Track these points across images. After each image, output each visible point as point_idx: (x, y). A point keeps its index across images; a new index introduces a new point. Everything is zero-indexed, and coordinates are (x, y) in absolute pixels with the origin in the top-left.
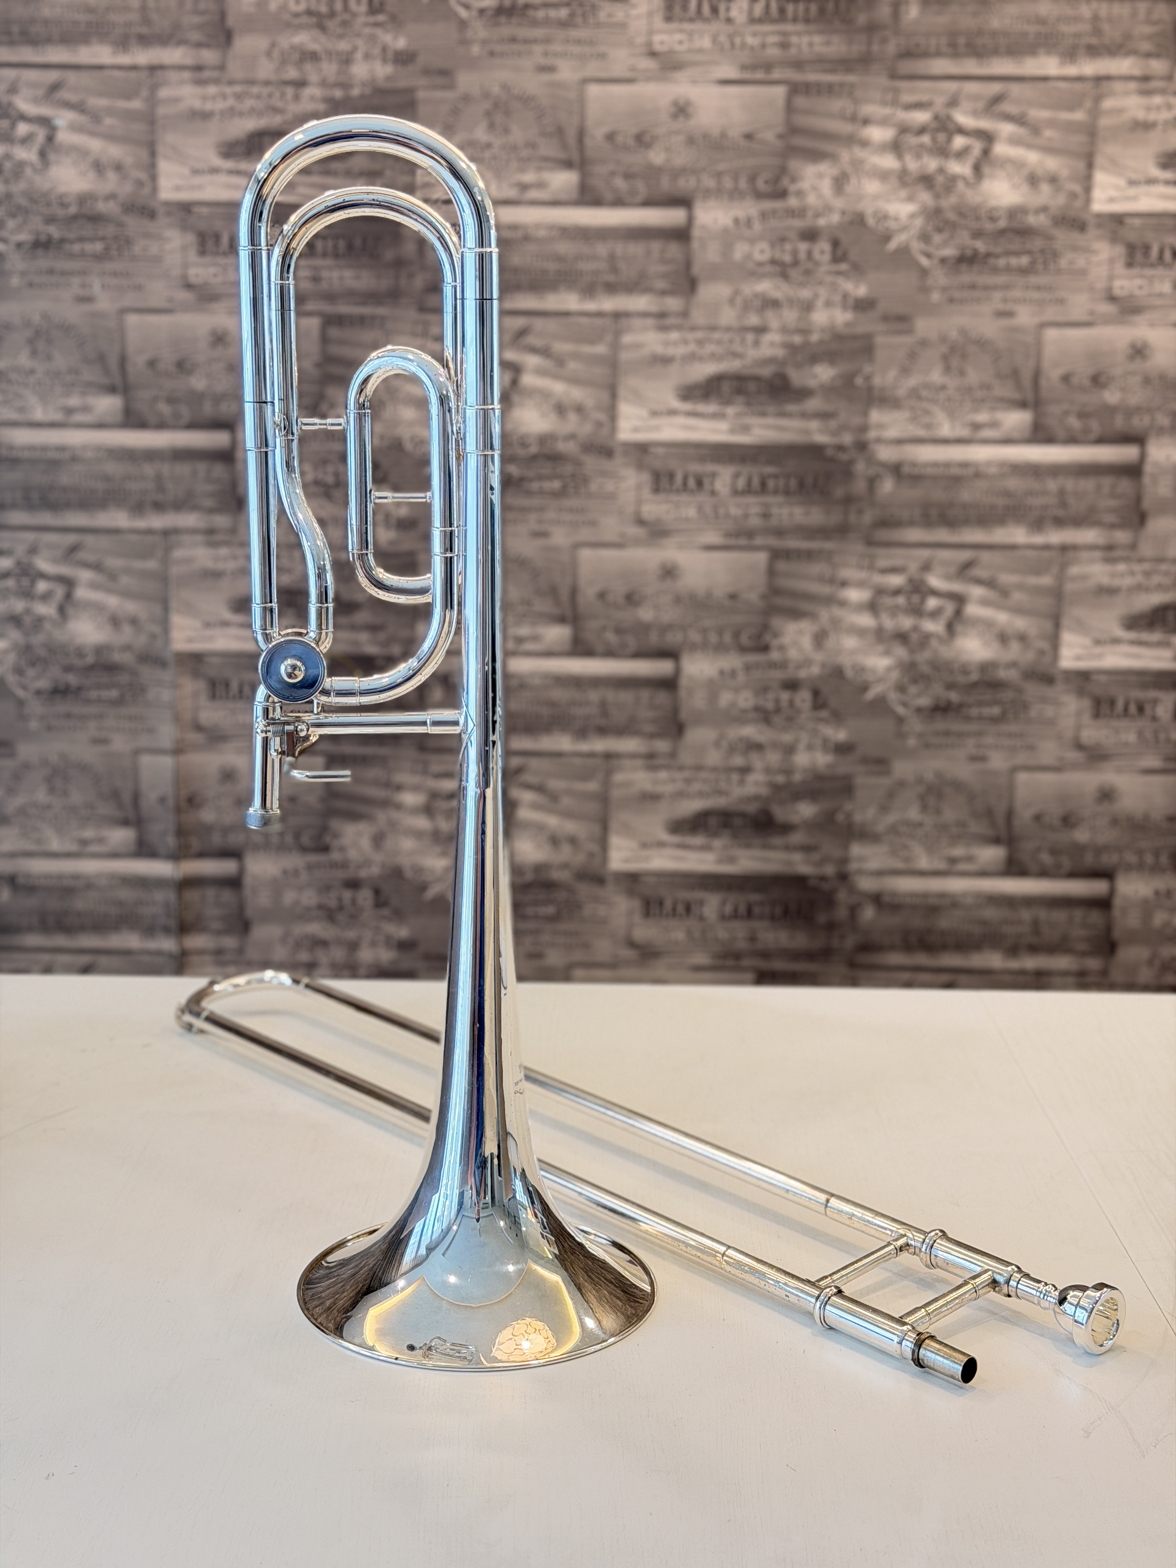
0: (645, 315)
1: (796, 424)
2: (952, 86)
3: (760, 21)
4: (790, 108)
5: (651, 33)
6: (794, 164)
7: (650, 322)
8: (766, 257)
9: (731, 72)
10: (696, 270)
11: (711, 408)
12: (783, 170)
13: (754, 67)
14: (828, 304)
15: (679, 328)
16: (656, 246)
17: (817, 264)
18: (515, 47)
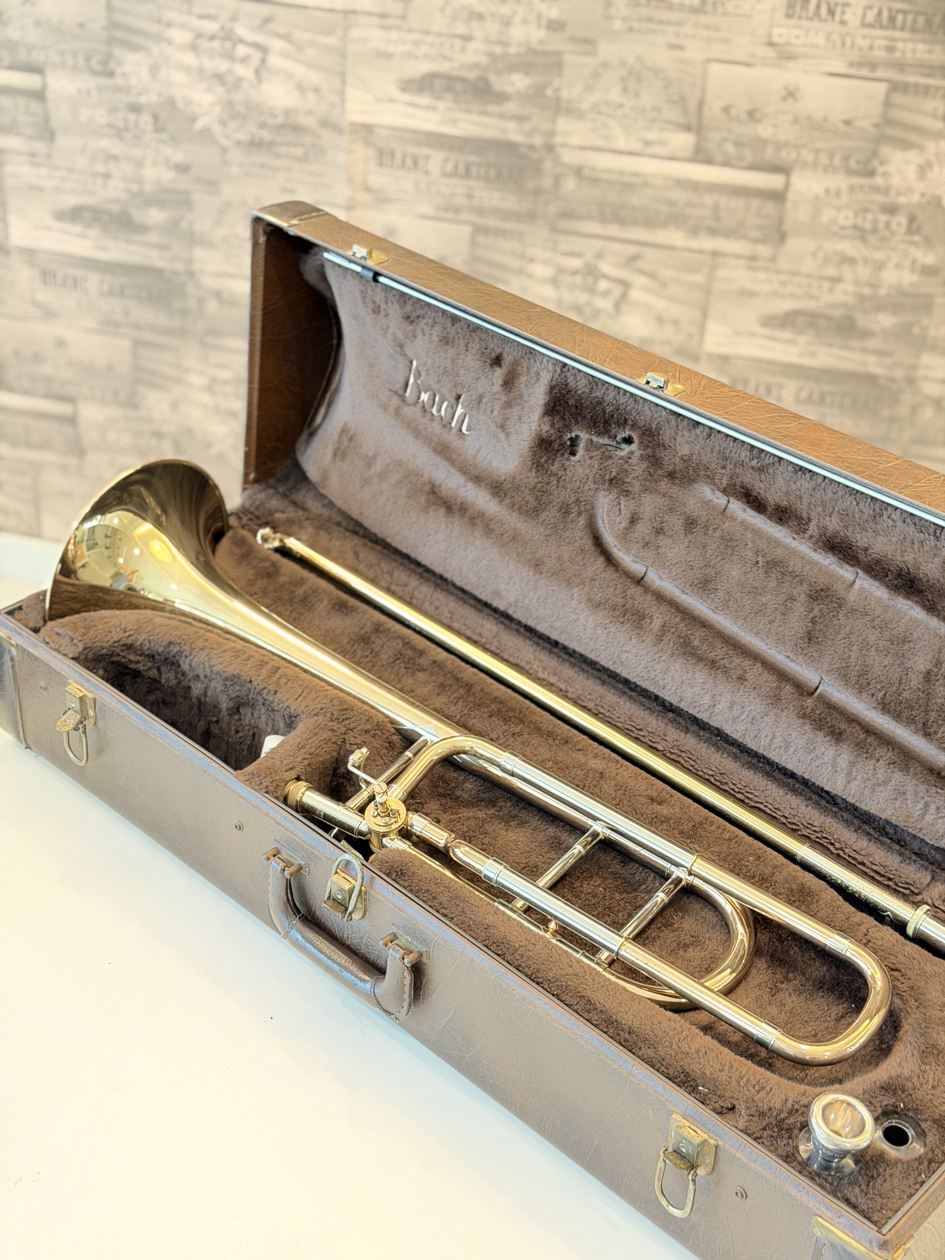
0: (739, 256)
1: (856, 356)
3: (871, 26)
4: (887, 103)
5: (772, 26)
6: (885, 150)
7: (743, 262)
8: (851, 222)
9: (839, 66)
10: (787, 226)
11: (786, 334)
12: (875, 153)
13: (861, 65)
14: (898, 266)
15: (766, 270)
16: (755, 203)
17: (893, 233)
18: (652, 26)
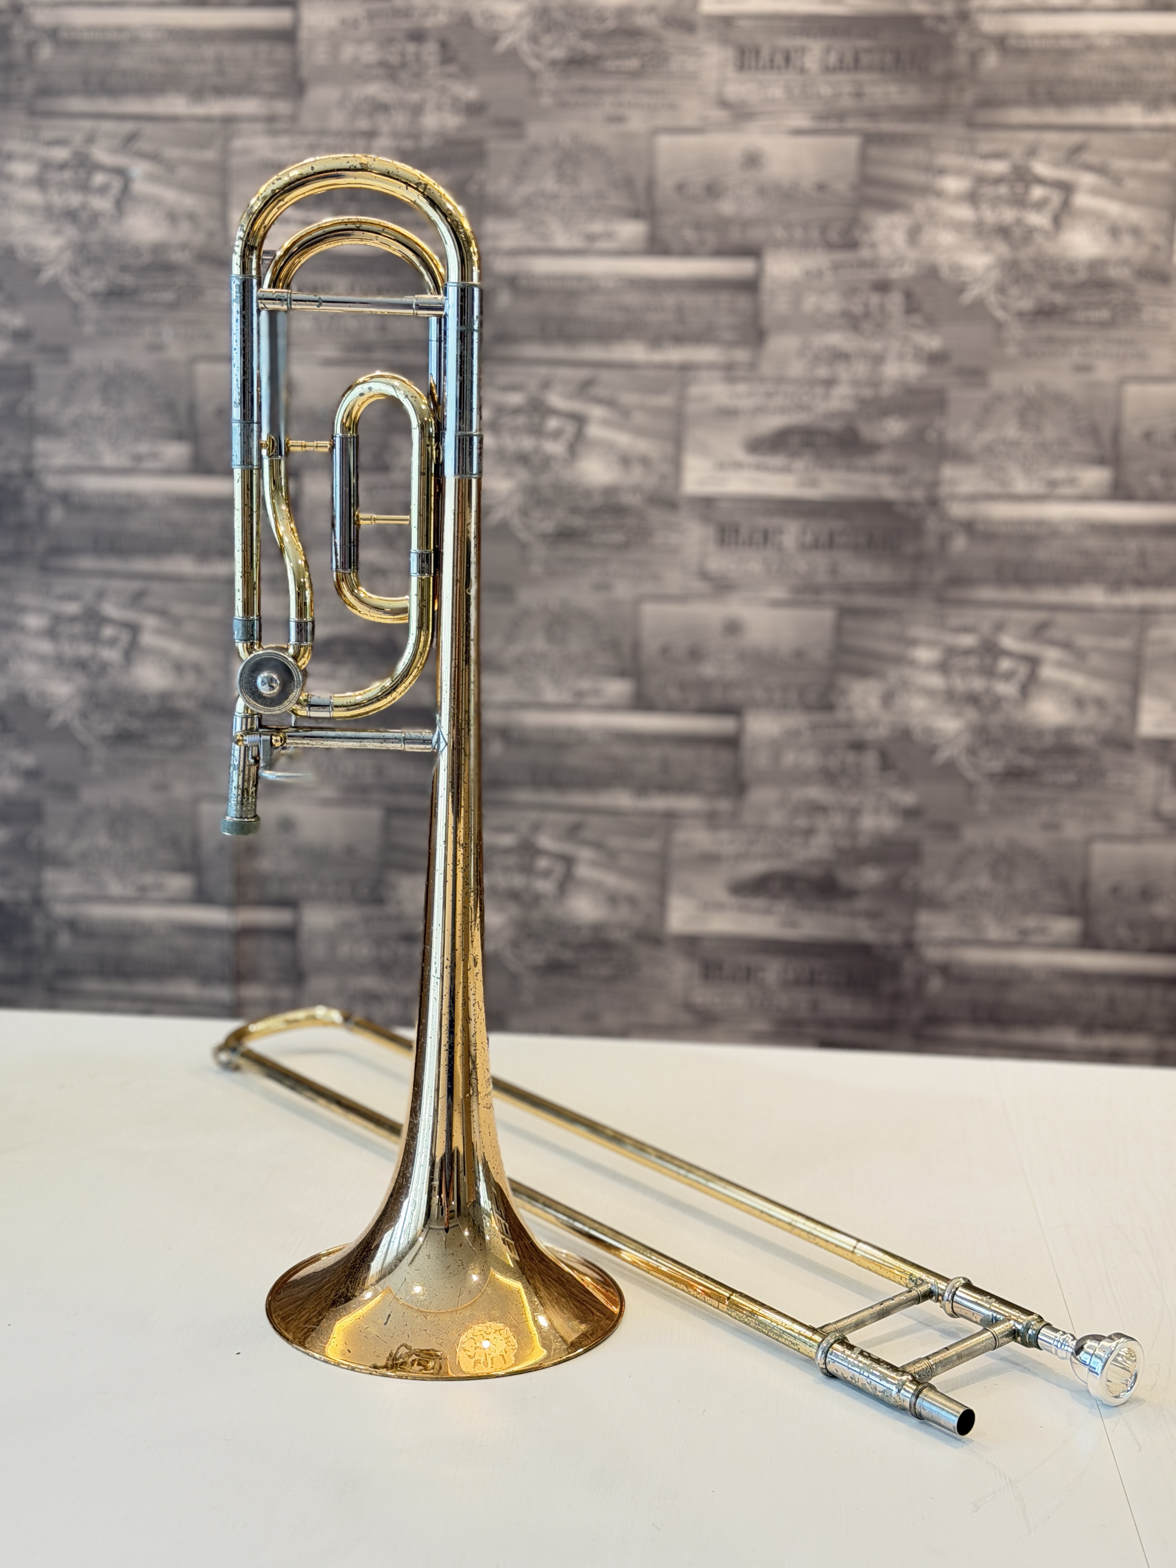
0: (712, 366)
1: (864, 478)
2: (1029, 136)
3: (834, 70)
4: (863, 158)
5: (722, 82)
6: (866, 215)
7: (717, 373)
8: (836, 309)
9: (803, 122)
10: (765, 321)
11: (778, 460)
12: (855, 221)
13: (827, 117)
14: (901, 357)
15: (747, 379)
16: (724, 298)
17: (890, 316)
18: (585, 98)
